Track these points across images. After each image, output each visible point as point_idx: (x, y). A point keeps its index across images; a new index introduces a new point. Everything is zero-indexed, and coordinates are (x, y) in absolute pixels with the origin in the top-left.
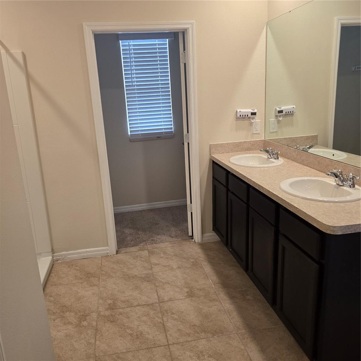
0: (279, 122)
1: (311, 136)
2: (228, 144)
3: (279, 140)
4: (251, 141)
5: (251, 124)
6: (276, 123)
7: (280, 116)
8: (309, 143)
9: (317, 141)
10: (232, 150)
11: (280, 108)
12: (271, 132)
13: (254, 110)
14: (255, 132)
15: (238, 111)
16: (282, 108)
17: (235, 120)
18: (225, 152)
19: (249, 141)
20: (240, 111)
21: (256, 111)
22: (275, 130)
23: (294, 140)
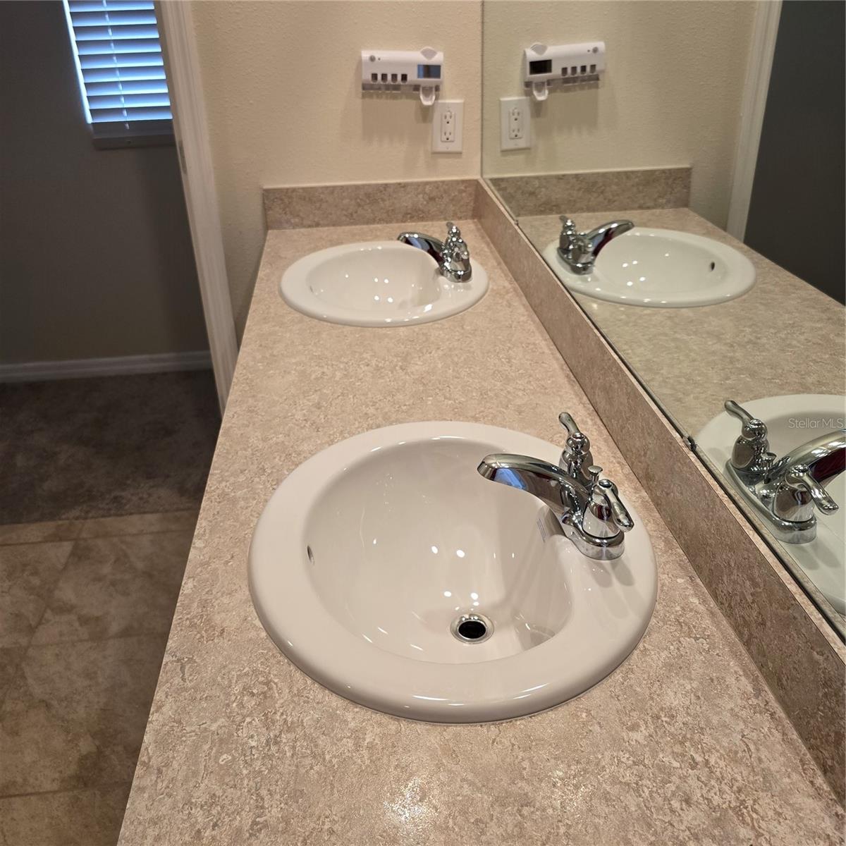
0: (538, 109)
1: (664, 171)
2: (332, 192)
3: (537, 183)
4: (427, 183)
5: (426, 114)
6: (527, 111)
7: (540, 87)
8: (655, 200)
9: (688, 193)
10: (352, 215)
11: (540, 49)
12: (505, 147)
13: (428, 54)
14: (442, 147)
15: (366, 55)
16: (549, 53)
17: (360, 95)
18: (321, 222)
19: (418, 184)
20: (372, 59)
21: (438, 59)
22: (522, 143)
23: (595, 183)
